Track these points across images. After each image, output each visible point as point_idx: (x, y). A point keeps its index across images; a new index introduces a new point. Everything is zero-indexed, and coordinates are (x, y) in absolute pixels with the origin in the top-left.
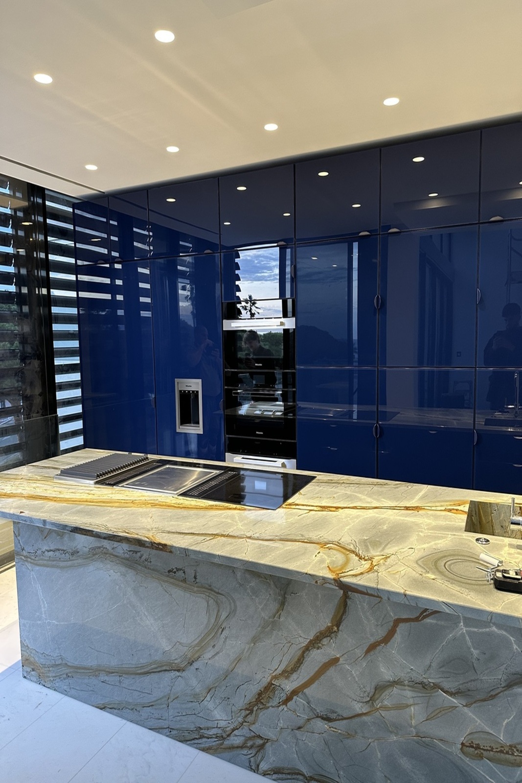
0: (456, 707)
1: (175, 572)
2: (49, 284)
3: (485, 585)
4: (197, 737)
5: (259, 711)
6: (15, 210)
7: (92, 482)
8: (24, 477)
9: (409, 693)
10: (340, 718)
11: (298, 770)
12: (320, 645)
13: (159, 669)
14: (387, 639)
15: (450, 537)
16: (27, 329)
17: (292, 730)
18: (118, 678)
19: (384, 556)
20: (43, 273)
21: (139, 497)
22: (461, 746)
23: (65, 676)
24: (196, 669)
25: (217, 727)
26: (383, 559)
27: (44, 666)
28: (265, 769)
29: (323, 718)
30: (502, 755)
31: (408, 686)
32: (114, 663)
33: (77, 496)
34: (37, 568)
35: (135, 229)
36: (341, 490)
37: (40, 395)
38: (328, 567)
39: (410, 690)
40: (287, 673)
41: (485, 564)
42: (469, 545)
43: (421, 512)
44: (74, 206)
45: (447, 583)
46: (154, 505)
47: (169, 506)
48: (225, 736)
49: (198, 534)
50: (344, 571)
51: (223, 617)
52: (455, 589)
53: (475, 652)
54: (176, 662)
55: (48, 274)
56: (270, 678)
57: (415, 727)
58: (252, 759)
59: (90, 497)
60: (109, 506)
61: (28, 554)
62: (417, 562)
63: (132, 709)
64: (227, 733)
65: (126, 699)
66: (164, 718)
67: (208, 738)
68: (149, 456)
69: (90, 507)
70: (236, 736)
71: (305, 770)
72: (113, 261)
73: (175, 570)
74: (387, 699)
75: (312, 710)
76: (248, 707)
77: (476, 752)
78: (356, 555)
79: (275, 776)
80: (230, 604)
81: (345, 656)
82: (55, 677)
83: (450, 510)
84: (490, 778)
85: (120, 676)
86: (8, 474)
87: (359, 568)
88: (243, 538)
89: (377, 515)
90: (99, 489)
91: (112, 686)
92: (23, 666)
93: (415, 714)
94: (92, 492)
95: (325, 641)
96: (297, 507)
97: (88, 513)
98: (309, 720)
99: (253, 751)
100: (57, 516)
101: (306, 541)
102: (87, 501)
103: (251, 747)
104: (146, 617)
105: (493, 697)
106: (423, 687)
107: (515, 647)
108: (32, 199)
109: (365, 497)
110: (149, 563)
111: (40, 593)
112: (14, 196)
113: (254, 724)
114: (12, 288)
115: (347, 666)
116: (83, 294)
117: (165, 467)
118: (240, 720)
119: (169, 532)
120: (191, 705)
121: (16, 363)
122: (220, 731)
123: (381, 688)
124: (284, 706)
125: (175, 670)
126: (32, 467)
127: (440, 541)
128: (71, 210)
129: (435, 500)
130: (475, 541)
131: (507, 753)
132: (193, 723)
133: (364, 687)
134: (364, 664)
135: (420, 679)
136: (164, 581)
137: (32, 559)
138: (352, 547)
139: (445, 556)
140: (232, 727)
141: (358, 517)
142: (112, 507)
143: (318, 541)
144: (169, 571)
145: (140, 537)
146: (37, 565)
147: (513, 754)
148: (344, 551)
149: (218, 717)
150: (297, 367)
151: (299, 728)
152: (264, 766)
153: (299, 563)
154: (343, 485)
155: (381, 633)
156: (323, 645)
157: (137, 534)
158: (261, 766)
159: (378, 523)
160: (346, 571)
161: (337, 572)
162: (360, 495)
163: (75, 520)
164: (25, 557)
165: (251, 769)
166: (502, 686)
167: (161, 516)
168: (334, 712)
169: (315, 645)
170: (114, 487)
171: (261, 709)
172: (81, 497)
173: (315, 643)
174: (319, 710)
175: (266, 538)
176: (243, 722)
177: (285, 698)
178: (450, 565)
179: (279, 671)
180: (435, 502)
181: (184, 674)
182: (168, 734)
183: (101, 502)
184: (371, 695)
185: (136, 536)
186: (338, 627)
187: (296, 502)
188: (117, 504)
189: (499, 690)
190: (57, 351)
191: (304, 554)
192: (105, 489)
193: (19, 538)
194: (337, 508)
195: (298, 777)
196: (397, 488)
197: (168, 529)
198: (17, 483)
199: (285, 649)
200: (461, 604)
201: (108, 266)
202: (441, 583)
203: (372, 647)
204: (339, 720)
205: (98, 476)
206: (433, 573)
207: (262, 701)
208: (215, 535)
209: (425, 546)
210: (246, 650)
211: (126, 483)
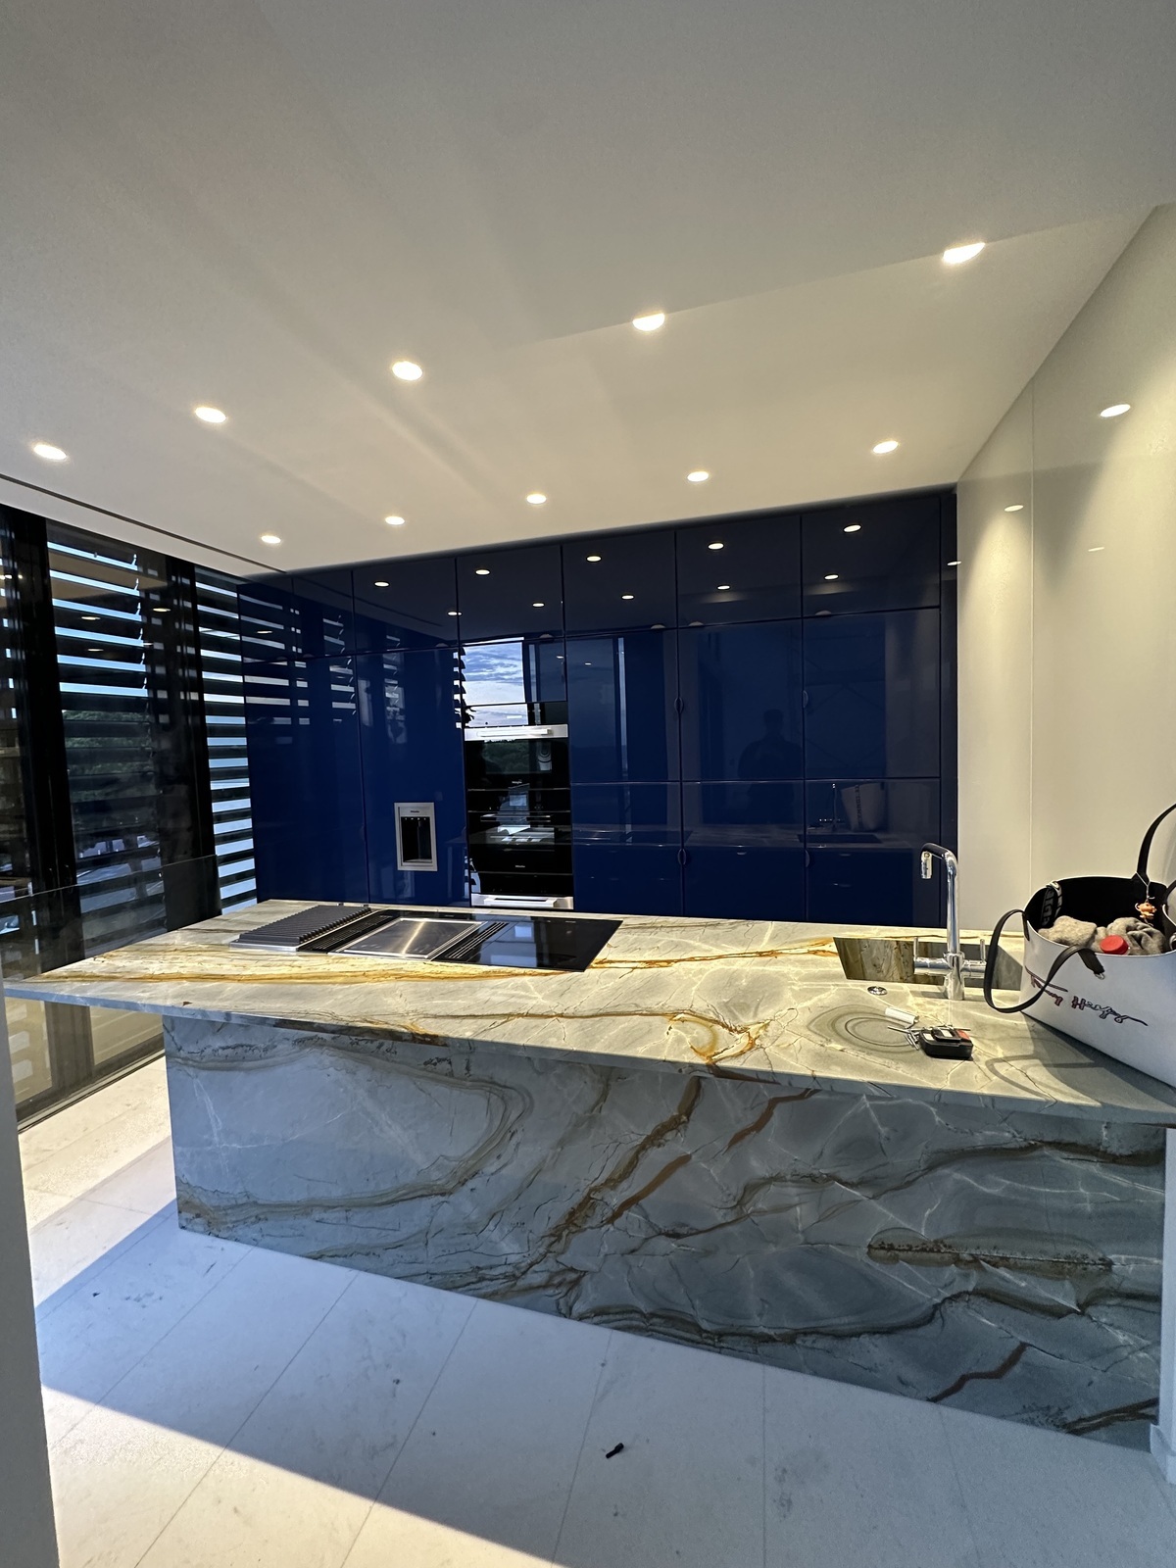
0: (860, 1201)
1: (435, 1064)
2: (204, 687)
3: (910, 1052)
4: (474, 1280)
5: (571, 1236)
6: (147, 592)
7: (293, 948)
8: (179, 947)
9: (792, 1190)
10: (694, 1231)
11: (633, 1306)
12: (662, 1141)
13: (411, 1196)
14: (759, 1126)
15: (834, 990)
16: (165, 744)
17: (622, 1255)
18: (343, 1214)
19: (761, 1025)
20: (193, 673)
21: (372, 966)
22: (867, 1250)
23: (253, 1219)
24: (472, 1190)
25: (505, 1264)
26: (761, 1028)
27: (217, 1208)
28: (581, 1311)
29: (668, 1235)
30: (925, 1254)
31: (793, 1181)
32: (337, 1192)
33: (275, 971)
34: (204, 1073)
35: (325, 621)
36: (664, 937)
37: (189, 829)
38: (692, 1047)
39: (794, 1187)
40: (612, 1183)
41: (896, 1022)
42: (863, 998)
43: (780, 958)
44: (238, 589)
45: (862, 1055)
46: (399, 977)
47: (423, 977)
48: (517, 1273)
49: (482, 1017)
50: (716, 1051)
51: (513, 1116)
52: (876, 1062)
53: (883, 1130)
54: (439, 1183)
55: (200, 675)
56: (587, 1190)
57: (803, 1232)
58: (562, 1301)
59: (295, 970)
60: (329, 983)
61: (189, 1056)
62: (808, 1027)
63: (367, 1254)
64: (523, 1270)
65: (358, 1242)
66: (420, 1261)
67: (492, 1280)
68: (372, 906)
69: (299, 986)
70: (536, 1272)
71: (642, 1306)
72: (291, 658)
73: (435, 1061)
74: (761, 1201)
75: (651, 1225)
76: (553, 1232)
77: (889, 1254)
78: (723, 1026)
79: (596, 1319)
80: (524, 1099)
81: (700, 1152)
82: (237, 1221)
83: (815, 952)
84: (910, 1284)
85: (347, 1211)
86: (151, 945)
87: (735, 1046)
88: (552, 1017)
89: (726, 967)
90: (307, 959)
91: (334, 1227)
92: (180, 1212)
93: (802, 1214)
94: (296, 963)
95: (669, 1136)
96: (613, 965)
97: (299, 996)
98: (646, 1239)
99: (564, 1290)
100: (248, 1005)
101: (644, 1012)
102: (291, 978)
103: (560, 1284)
104: (390, 1126)
105: (910, 1183)
106: (813, 1181)
107: (937, 1119)
108: (174, 578)
109: (699, 944)
110: (393, 1055)
111: (211, 1108)
112: (145, 574)
113: (563, 1253)
114: (142, 692)
115: (703, 1165)
116: (253, 700)
117: (397, 921)
118: (542, 1250)
119: (435, 1017)
120: (463, 1238)
121: (151, 790)
122: (510, 1269)
123: (751, 1188)
124: (610, 1225)
125: (436, 1195)
126: (187, 932)
127: (823, 996)
128: (235, 595)
129: (788, 940)
130: (867, 991)
131: (932, 1251)
132: (468, 1262)
133: (728, 1189)
134: (728, 1160)
135: (807, 1171)
136: (419, 1077)
137: (195, 1061)
138: (711, 1015)
139: (840, 1016)
140: (529, 1262)
141: (701, 972)
142: (334, 983)
143: (661, 1011)
144: (426, 1063)
145: (392, 1027)
146: (204, 1069)
147: (939, 1251)
148: (704, 1022)
149: (507, 1250)
150: (572, 784)
151: (633, 1251)
152: (579, 1308)
153: (648, 1046)
154: (663, 929)
155: (751, 1119)
156: (666, 1141)
157: (386, 1023)
158: (575, 1308)
159: (732, 978)
160: (720, 1051)
161: (709, 1054)
162: (692, 942)
163: (280, 1008)
164: (183, 1059)
165: (559, 1313)
166: (922, 1168)
167: (415, 992)
168: (684, 1225)
169: (655, 1142)
170: (329, 953)
171: (573, 1233)
172: (281, 972)
173: (655, 1139)
174: (663, 1224)
175: (586, 1014)
176: (546, 1253)
177: (610, 1214)
178: (853, 1028)
179: (601, 1180)
180: (790, 943)
181: (452, 1198)
182: (428, 1281)
183: (314, 977)
184: (739, 1197)
185: (385, 1026)
186: (688, 1116)
187: (609, 958)
188: (340, 979)
189: (917, 1174)
190: (214, 772)
191: (649, 1032)
192: (315, 958)
193: (173, 1034)
194: (669, 962)
195: (632, 1315)
196: (734, 928)
197: (432, 1012)
198: (169, 957)
199: (610, 1151)
200: (895, 1082)
201: (285, 664)
202: (852, 1054)
203: (739, 1137)
204: (691, 1235)
205: (302, 940)
206: (837, 1042)
207: (575, 1222)
208: (509, 1016)
209: (808, 1003)
210: (549, 1158)
211: (346, 947)
